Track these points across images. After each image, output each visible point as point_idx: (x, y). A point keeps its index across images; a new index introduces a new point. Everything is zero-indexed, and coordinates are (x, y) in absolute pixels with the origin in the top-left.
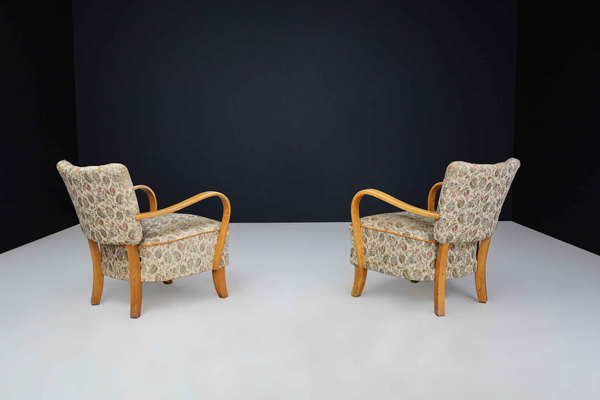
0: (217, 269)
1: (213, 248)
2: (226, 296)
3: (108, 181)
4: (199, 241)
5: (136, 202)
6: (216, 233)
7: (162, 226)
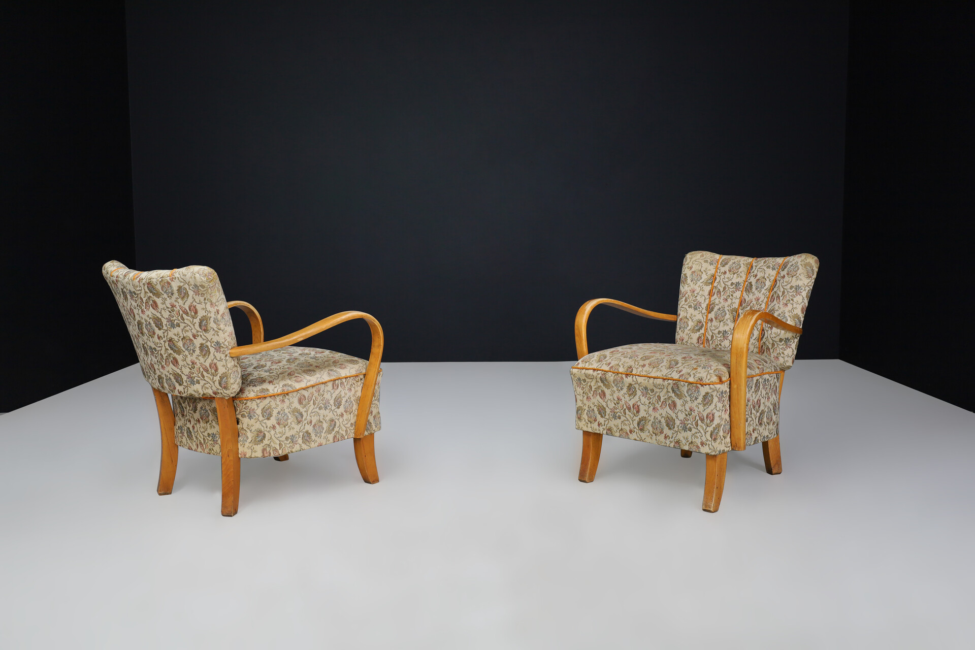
0: (361, 437)
1: (354, 403)
2: (376, 480)
3: (187, 294)
4: (332, 391)
5: (230, 329)
6: (359, 378)
7: (272, 367)
